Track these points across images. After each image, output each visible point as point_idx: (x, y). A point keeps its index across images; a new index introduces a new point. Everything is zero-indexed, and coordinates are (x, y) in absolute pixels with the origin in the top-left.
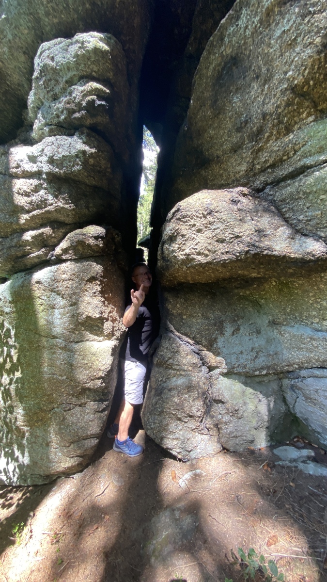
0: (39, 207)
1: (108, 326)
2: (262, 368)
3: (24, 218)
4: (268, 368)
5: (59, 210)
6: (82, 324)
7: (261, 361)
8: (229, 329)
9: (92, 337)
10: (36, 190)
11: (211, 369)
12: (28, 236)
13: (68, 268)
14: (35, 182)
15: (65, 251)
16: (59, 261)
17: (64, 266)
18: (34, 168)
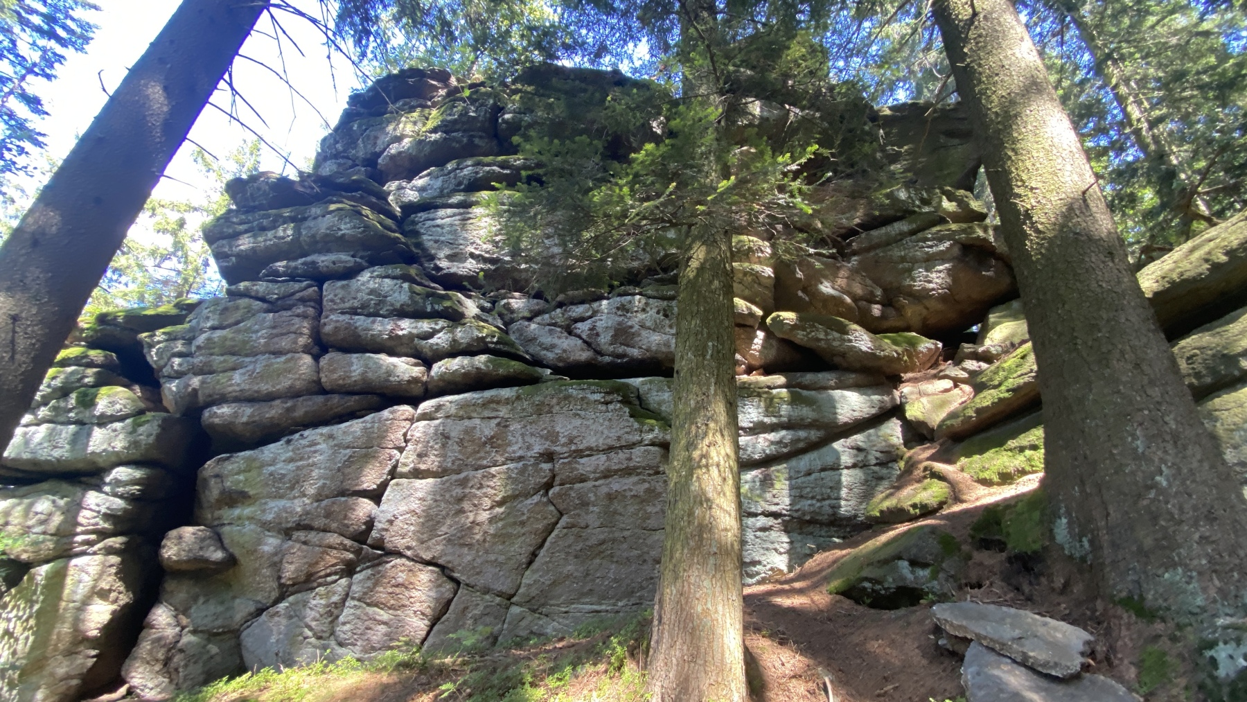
0: (93, 525)
1: (113, 595)
2: (219, 627)
3: (79, 529)
4: (223, 627)
5: (104, 528)
6: (96, 593)
7: (219, 622)
8: (201, 600)
9: (101, 602)
10: (95, 517)
11: (183, 628)
12: (79, 538)
13: (99, 558)
14: (95, 514)
15: (100, 550)
16: (95, 553)
17: (96, 557)
18: (97, 509)
